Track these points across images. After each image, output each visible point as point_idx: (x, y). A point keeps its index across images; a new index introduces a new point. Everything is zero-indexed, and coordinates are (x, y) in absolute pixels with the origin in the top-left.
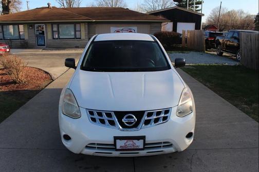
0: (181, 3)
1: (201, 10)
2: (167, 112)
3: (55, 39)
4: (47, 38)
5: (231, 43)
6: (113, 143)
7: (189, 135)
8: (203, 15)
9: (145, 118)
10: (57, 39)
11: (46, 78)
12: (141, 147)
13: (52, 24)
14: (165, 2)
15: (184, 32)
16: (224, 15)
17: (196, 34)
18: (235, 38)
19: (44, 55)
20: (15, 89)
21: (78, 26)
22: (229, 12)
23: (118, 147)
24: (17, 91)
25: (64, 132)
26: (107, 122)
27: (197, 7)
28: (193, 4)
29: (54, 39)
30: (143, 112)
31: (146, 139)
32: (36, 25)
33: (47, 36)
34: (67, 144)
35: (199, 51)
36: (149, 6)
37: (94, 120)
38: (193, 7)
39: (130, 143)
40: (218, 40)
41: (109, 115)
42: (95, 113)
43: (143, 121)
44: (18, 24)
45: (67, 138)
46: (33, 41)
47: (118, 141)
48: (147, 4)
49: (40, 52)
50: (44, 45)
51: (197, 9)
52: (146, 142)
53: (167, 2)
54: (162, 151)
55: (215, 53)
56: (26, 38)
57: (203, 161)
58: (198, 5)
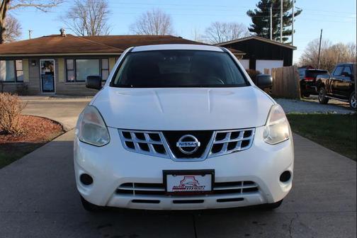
0: (261, 34)
1: (292, 43)
2: (248, 133)
3: (70, 81)
4: (57, 80)
5: (340, 84)
6: (161, 182)
7: (285, 177)
8: (295, 48)
9: (213, 141)
10: (73, 81)
11: (54, 129)
12: (208, 188)
13: (66, 58)
14: (237, 33)
15: (267, 71)
16: (326, 50)
17: (285, 72)
18: (346, 74)
19: (53, 103)
20: (5, 141)
21: (105, 62)
22: (334, 47)
23: (170, 189)
24: (7, 144)
25: (83, 169)
26: (152, 147)
27: (284, 39)
28: (279, 35)
29: (68, 81)
30: (210, 132)
31: (216, 175)
32: (42, 61)
33: (57, 77)
34: (85, 190)
35: (292, 99)
36: (213, 39)
37: (130, 145)
38: (279, 39)
39: (189, 180)
40: (320, 80)
41: (155, 136)
42: (133, 136)
43: (210, 146)
44: (15, 59)
45: (87, 180)
46: (36, 85)
47: (169, 177)
48: (209, 35)
49: (46, 99)
50: (53, 91)
51: (286, 42)
52: (216, 181)
53: (239, 33)
54: (242, 199)
55: (318, 101)
56: (26, 79)
57: (310, 227)
58: (286, 37)
